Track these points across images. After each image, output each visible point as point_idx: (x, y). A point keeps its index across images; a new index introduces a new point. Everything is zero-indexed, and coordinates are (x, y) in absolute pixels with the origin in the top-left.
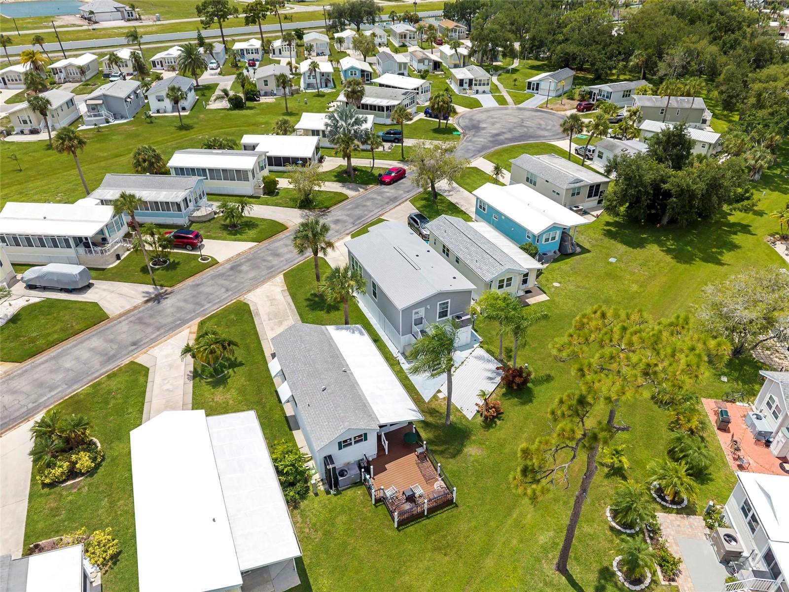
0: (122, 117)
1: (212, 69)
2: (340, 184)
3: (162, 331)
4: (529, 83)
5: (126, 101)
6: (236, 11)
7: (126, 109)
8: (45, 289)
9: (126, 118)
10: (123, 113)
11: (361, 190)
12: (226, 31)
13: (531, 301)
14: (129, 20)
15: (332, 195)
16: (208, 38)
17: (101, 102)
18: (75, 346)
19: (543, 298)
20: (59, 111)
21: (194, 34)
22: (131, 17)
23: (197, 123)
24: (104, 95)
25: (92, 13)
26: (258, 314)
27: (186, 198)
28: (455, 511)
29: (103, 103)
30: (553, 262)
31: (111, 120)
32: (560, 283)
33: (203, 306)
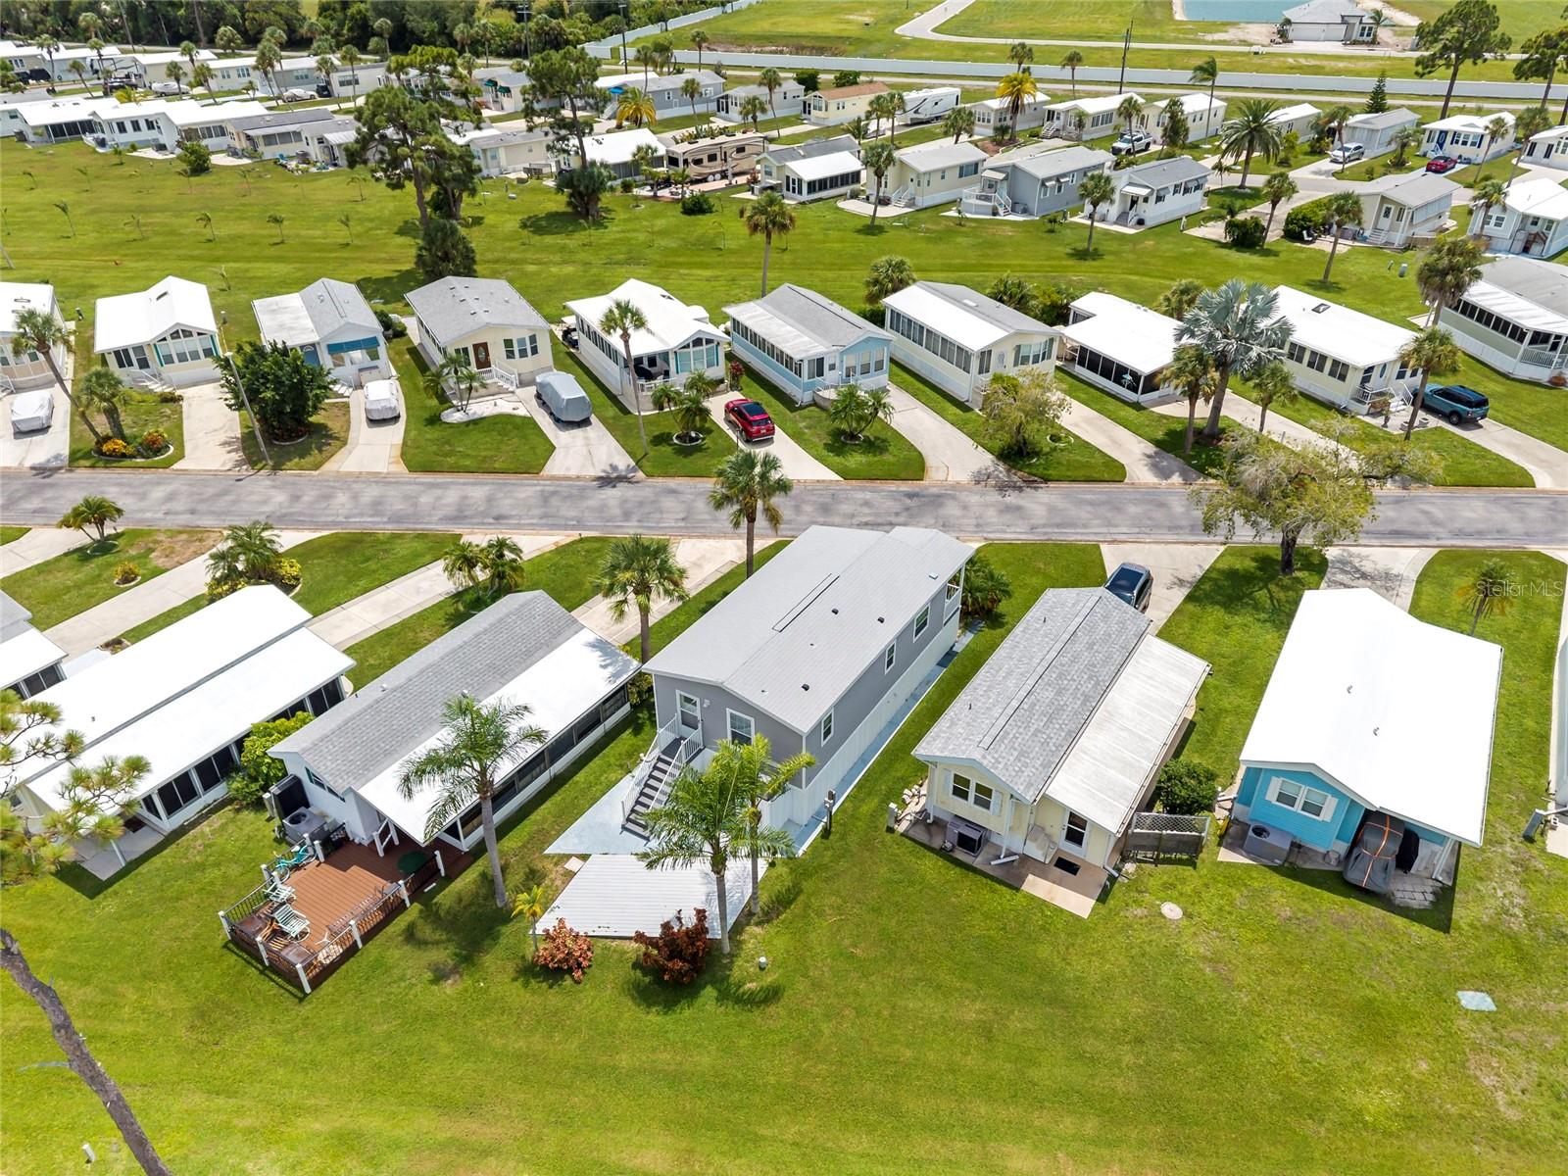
0: (1025, 211)
1: (1335, 161)
2: (1151, 449)
3: (543, 521)
5: (1043, 184)
6: (1505, 43)
7: (1034, 198)
8: (544, 404)
9: (1031, 214)
10: (1030, 205)
11: (1176, 479)
12: (1462, 86)
13: (1036, 886)
14: (1355, 43)
15: (1098, 460)
16: (1394, 95)
17: (1001, 176)
19: (1077, 903)
20: (936, 179)
21: (1370, 83)
22: (1365, 38)
23: (1112, 253)
24: (1014, 167)
25: (1288, 22)
27: (820, 361)
28: (289, 1002)
29: (1006, 179)
30: (1276, 869)
31: (1001, 211)
32: (1188, 915)
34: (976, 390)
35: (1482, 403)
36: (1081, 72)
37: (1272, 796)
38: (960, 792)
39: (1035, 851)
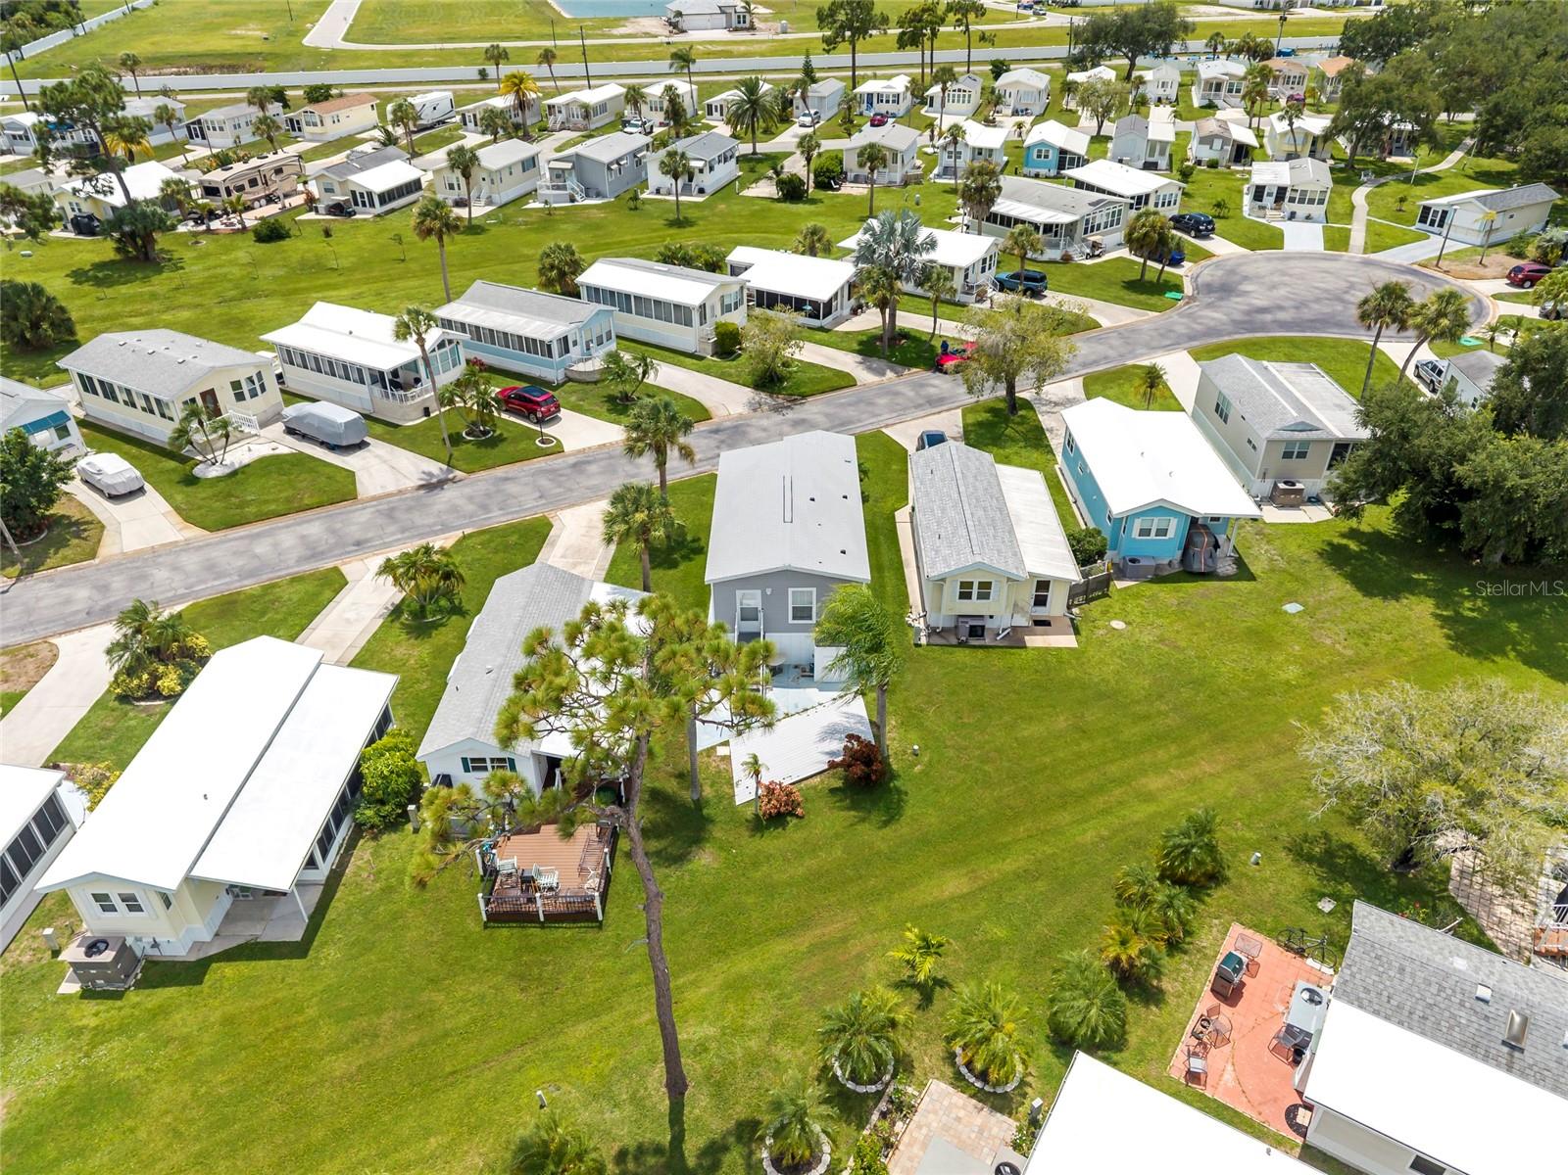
0: (598, 195)
1: (803, 126)
2: (859, 358)
3: (407, 534)
4: (1426, 209)
5: (609, 168)
7: (606, 182)
8: (304, 437)
9: (604, 197)
10: (601, 189)
11: (890, 374)
13: (1035, 641)
14: (736, 30)
15: (828, 374)
17: (569, 165)
18: (288, 527)
19: (1068, 641)
20: (505, 175)
22: (742, 25)
23: (702, 218)
24: (578, 155)
25: (679, 14)
26: (553, 544)
27: (566, 339)
28: (590, 935)
29: (573, 168)
30: (1151, 581)
31: (578, 197)
32: (1128, 623)
33: (489, 512)
34: (703, 340)
35: (1043, 279)
36: (559, 68)
37: (1135, 534)
38: (965, 595)
39: (1022, 621)
